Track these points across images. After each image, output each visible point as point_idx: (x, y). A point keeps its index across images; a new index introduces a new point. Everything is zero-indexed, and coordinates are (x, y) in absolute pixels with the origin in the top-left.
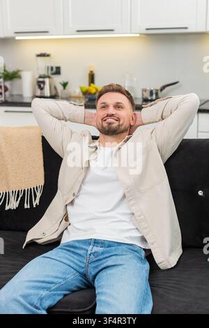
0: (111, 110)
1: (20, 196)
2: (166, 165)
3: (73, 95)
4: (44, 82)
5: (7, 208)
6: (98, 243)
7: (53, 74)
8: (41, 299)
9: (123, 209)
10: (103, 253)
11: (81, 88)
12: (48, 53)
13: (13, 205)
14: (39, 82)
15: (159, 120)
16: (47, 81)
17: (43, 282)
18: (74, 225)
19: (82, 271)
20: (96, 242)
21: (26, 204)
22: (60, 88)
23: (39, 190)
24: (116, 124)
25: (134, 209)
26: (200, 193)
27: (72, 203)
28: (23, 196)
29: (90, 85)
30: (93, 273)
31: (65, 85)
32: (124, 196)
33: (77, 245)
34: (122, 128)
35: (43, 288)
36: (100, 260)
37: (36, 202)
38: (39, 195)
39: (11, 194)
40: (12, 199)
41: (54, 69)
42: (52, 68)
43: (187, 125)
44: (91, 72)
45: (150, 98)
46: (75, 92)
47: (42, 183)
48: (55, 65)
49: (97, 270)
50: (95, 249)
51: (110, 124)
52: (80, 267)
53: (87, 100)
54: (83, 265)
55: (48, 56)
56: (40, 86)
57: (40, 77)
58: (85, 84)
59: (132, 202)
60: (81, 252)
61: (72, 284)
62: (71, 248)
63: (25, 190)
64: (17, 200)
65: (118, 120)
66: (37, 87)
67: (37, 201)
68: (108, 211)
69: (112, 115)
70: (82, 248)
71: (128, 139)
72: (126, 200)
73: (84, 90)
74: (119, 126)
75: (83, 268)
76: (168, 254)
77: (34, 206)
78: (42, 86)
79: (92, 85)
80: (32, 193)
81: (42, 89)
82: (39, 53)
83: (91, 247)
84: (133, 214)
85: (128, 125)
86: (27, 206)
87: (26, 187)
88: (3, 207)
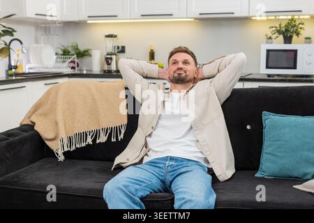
0: (181, 65)
1: (108, 132)
2: (222, 106)
4: (111, 59)
5: (98, 141)
6: (173, 159)
7: (118, 52)
8: (136, 190)
9: (191, 137)
10: (177, 166)
12: (115, 34)
13: (103, 139)
14: (107, 58)
16: (114, 57)
17: (137, 180)
18: (154, 149)
19: (162, 178)
20: (172, 159)
21: (112, 138)
23: (123, 128)
24: (184, 75)
25: (199, 137)
26: (248, 127)
27: (150, 135)
28: (110, 132)
30: (171, 179)
32: (191, 128)
33: (157, 161)
34: (188, 78)
35: (137, 184)
36: (175, 170)
38: (123, 131)
39: (101, 131)
40: (102, 135)
41: (120, 48)
42: (118, 47)
44: (152, 50)
47: (125, 122)
48: (120, 45)
49: (173, 177)
50: (171, 163)
51: (179, 74)
52: (160, 175)
54: (163, 174)
55: (115, 36)
56: (107, 62)
57: (108, 54)
59: (197, 132)
60: (161, 165)
61: (156, 186)
62: (153, 163)
63: (112, 128)
64: (106, 135)
65: (185, 72)
67: (122, 136)
68: (179, 138)
69: (181, 69)
70: (161, 163)
71: (193, 87)
72: (192, 130)
74: (186, 76)
75: (162, 176)
76: (225, 170)
77: (120, 140)
78: (110, 61)
80: (118, 130)
81: (109, 64)
82: (107, 34)
83: (168, 162)
84: (198, 141)
85: (193, 77)
86: (113, 140)
87: (113, 125)
88: (94, 141)
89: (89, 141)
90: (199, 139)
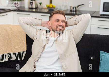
1: (17, 55)
3: (44, 7)
5: (11, 59)
11: (47, 5)
13: (13, 58)
15: (74, 25)
21: (19, 58)
22: (39, 5)
23: (24, 53)
26: (92, 58)
29: (50, 4)
31: (41, 4)
32: (59, 58)
37: (23, 58)
38: (24, 55)
39: (13, 54)
40: (13, 56)
43: (86, 27)
45: (73, 10)
46: (44, 6)
47: (25, 50)
53: (49, 10)
56: (31, 4)
57: (31, 0)
58: (48, 4)
59: (62, 61)
63: (18, 53)
64: (15, 57)
66: (30, 4)
73: (48, 6)
77: (22, 59)
78: (32, 4)
79: (51, 4)
80: (21, 54)
81: (32, 5)
84: (62, 66)
86: (19, 59)
87: (19, 51)
88: (9, 59)
89: (7, 59)
90: (63, 65)
